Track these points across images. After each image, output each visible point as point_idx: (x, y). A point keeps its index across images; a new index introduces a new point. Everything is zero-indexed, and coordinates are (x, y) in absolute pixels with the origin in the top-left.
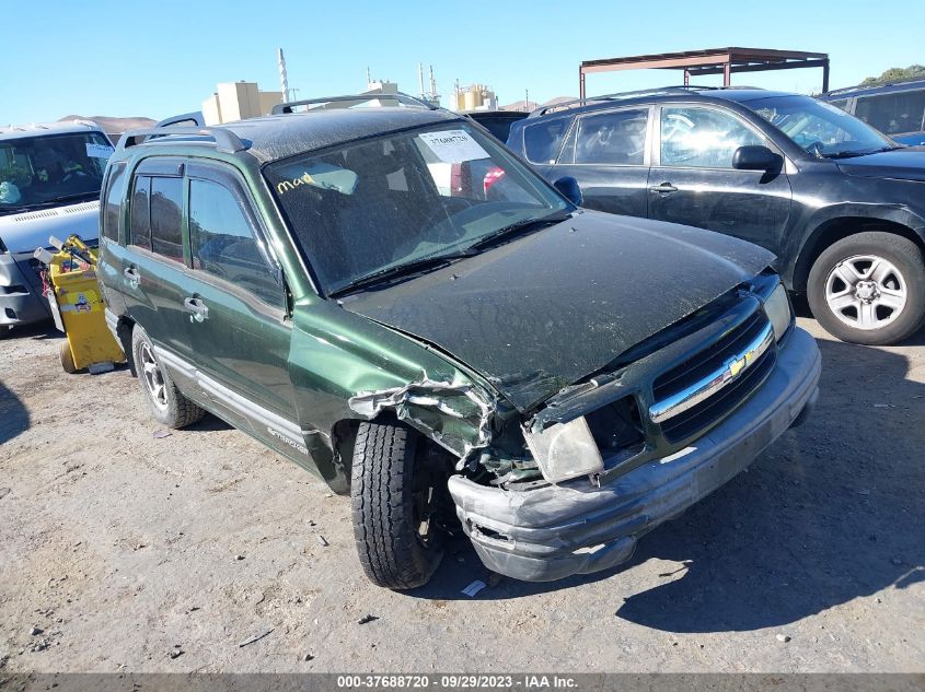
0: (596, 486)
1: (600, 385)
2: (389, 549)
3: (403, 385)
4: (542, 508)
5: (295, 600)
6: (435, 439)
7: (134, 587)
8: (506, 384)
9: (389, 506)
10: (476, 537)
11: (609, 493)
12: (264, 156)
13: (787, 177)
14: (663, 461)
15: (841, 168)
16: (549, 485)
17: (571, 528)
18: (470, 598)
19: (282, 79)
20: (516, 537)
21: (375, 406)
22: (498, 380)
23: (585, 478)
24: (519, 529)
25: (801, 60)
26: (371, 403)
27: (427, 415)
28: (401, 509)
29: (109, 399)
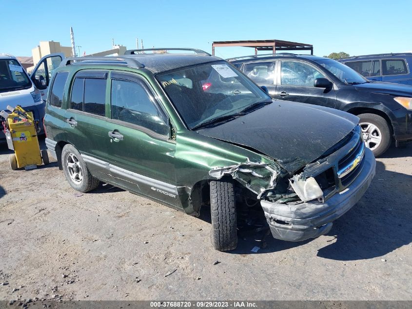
0: (322, 202)
1: (321, 163)
2: (228, 232)
3: (237, 164)
4: (303, 211)
5: (180, 258)
6: (247, 187)
7: (102, 256)
8: (285, 163)
9: (229, 214)
10: (272, 224)
11: (326, 205)
12: (154, 71)
13: (335, 91)
14: (341, 193)
15: (355, 88)
16: (303, 202)
17: (314, 219)
18: (255, 253)
19: (72, 41)
20: (293, 223)
21: (221, 174)
22: (282, 161)
23: (316, 200)
24: (296, 219)
25: (302, 47)
26: (220, 172)
27: (245, 177)
28: (234, 215)
29: (42, 181)
